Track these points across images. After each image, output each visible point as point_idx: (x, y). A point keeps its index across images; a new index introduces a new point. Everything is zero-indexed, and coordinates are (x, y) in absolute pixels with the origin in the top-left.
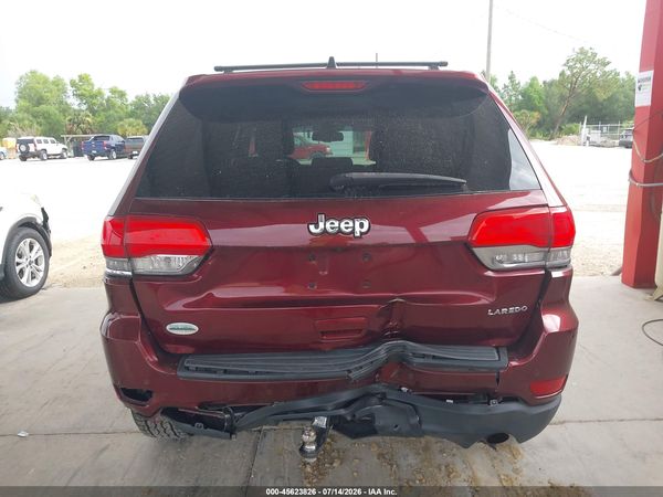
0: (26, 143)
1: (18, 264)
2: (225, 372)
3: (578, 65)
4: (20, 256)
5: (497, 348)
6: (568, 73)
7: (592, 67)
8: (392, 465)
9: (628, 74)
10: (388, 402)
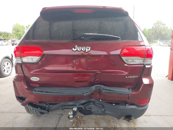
0: (14, 41)
1: (4, 68)
2: (46, 92)
3: (157, 25)
4: (4, 66)
5: (129, 89)
6: (154, 27)
7: (161, 25)
8: (98, 125)
9: (170, 28)
10: (96, 104)
